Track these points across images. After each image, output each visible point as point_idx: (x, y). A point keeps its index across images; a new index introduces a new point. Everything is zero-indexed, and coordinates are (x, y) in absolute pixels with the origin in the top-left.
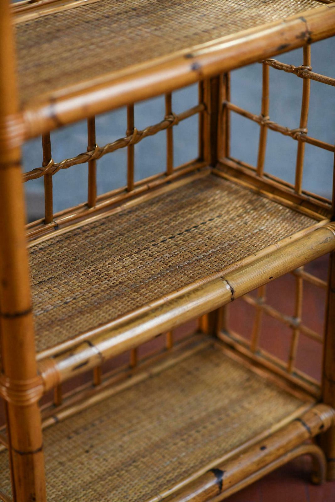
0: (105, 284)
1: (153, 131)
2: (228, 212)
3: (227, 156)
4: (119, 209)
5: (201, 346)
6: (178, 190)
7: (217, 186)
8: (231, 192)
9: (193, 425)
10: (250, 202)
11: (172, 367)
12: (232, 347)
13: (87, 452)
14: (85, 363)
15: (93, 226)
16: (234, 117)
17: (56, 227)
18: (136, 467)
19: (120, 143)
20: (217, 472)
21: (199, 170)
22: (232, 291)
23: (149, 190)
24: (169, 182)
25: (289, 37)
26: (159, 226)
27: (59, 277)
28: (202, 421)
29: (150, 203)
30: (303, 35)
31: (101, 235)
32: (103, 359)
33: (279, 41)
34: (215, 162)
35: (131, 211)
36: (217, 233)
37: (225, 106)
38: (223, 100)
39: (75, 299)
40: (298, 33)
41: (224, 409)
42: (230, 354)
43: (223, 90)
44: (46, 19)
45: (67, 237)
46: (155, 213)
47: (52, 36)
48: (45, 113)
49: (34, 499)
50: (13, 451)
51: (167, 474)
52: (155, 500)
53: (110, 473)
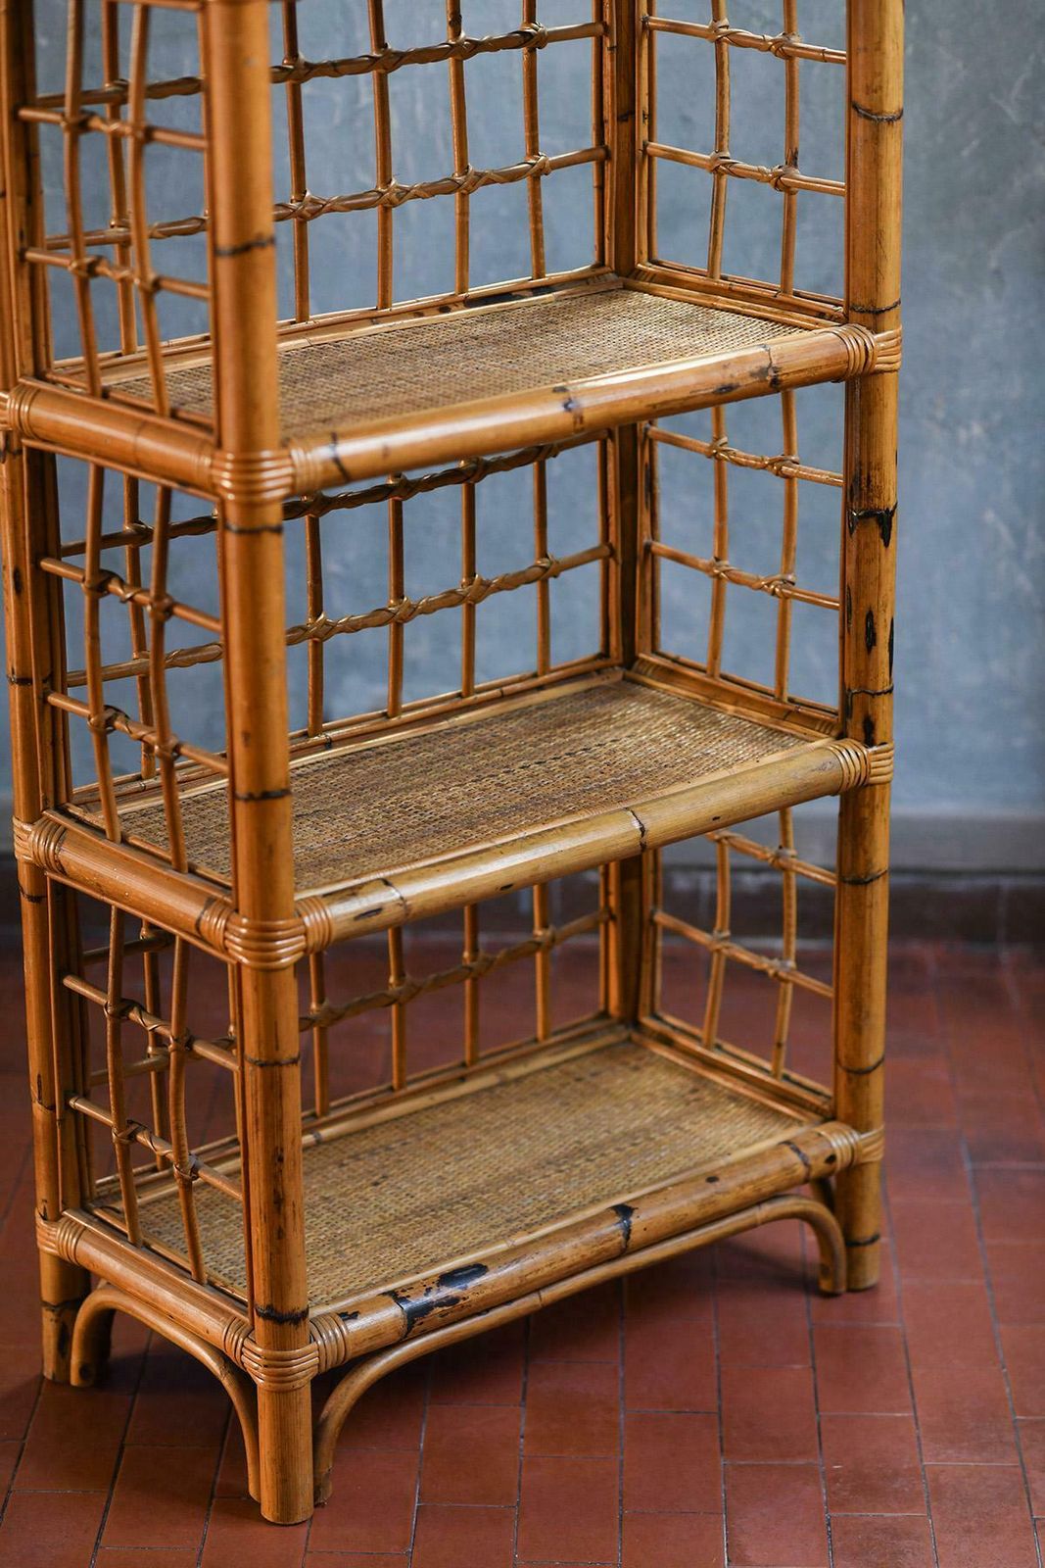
0: (413, 820)
1: (510, 583)
2: (648, 731)
3: (655, 651)
4: (444, 725)
6: (559, 701)
7: (632, 696)
8: (655, 703)
9: (582, 1151)
10: (691, 718)
11: (547, 1069)
14: (378, 911)
15: (395, 747)
16: (667, 570)
17: (329, 744)
18: (469, 1206)
19: (450, 599)
20: (624, 1211)
21: (599, 671)
22: (642, 830)
23: (503, 697)
24: (540, 688)
25: (736, 375)
26: (518, 748)
27: (335, 810)
28: (599, 1146)
29: (506, 717)
30: (763, 372)
31: (410, 759)
32: (408, 909)
33: (718, 378)
34: (630, 659)
35: (466, 728)
36: (624, 758)
37: (648, 548)
38: (645, 538)
39: (361, 835)
40: (754, 367)
41: (646, 1131)
43: (644, 518)
44: (322, 348)
45: (349, 760)
46: (512, 731)
47: (328, 370)
48: (323, 453)
49: (281, 1160)
50: (246, 1064)
51: (526, 1215)
52: (502, 1246)
53: (418, 1212)
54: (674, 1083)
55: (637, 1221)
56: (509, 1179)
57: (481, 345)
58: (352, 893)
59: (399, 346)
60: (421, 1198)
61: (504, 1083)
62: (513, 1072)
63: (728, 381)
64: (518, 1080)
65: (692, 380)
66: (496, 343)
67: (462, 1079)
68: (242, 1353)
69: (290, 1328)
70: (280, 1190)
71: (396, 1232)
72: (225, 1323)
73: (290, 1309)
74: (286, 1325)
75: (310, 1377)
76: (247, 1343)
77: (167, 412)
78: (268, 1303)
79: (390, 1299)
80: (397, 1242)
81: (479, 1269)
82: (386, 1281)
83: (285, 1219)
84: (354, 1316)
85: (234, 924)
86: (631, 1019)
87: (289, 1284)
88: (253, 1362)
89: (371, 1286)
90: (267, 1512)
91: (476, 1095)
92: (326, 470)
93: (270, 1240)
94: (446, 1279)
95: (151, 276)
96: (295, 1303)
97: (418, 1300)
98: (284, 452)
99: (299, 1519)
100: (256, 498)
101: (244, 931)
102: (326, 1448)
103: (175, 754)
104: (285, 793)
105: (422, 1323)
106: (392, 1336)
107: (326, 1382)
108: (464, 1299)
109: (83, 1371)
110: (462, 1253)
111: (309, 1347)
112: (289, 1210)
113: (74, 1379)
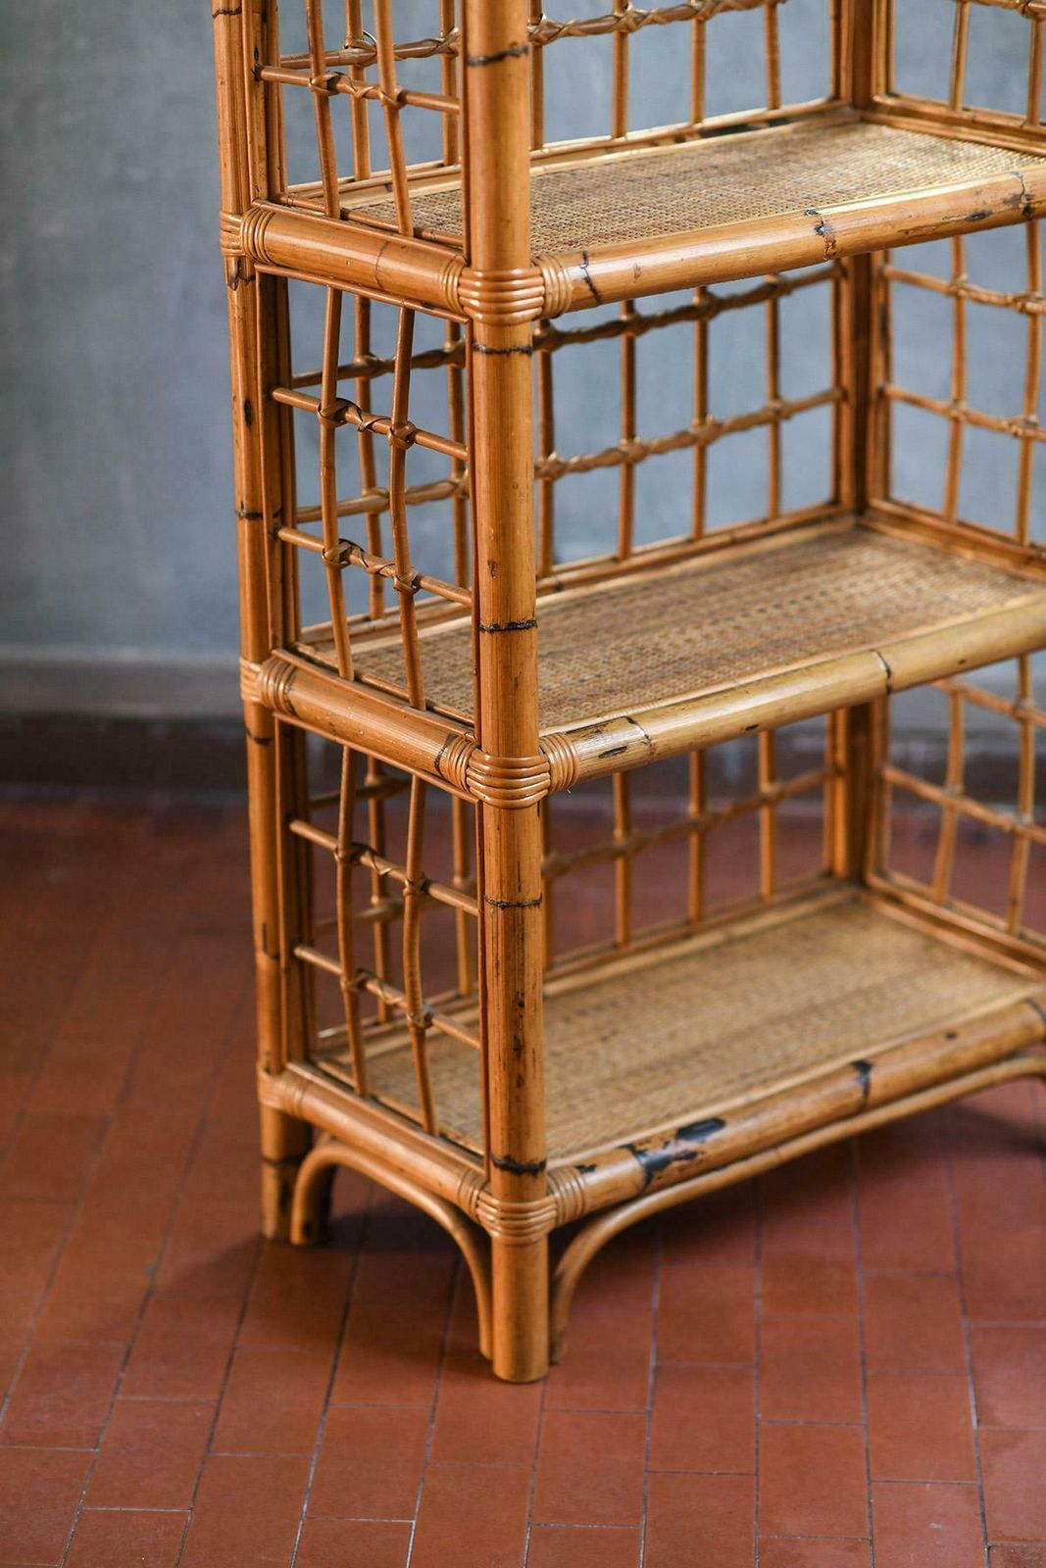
0: (651, 661)
1: (744, 424)
2: (885, 576)
3: (887, 497)
4: (675, 570)
5: (833, 898)
6: (792, 548)
7: (865, 543)
8: (890, 549)
9: (815, 1009)
10: (930, 564)
11: (774, 928)
12: (894, 899)
13: (604, 1039)
14: (623, 749)
15: (627, 591)
16: (901, 414)
17: (559, 588)
18: (703, 1062)
19: (682, 440)
20: (863, 1067)
21: (830, 518)
22: (889, 671)
23: (734, 543)
24: (771, 534)
25: (991, 202)
26: (753, 592)
27: (569, 652)
28: (833, 1004)
29: (738, 563)
30: (1016, 199)
31: (644, 603)
32: (652, 747)
33: (971, 205)
34: (861, 506)
35: (698, 573)
36: (862, 603)
37: (882, 394)
38: (878, 380)
39: (599, 676)
40: (1007, 195)
41: (877, 989)
42: (891, 911)
43: (878, 361)
44: (557, 176)
45: (579, 604)
46: (746, 576)
47: (568, 197)
48: (575, 272)
49: (522, 1005)
50: (487, 906)
51: (760, 1071)
52: (739, 1101)
53: (651, 1068)
54: (907, 942)
55: (877, 1077)
56: (740, 1035)
57: (722, 174)
58: (597, 730)
59: (636, 174)
60: (651, 1054)
61: (731, 941)
62: (741, 929)
63: (981, 208)
64: (745, 938)
65: (944, 207)
66: (737, 172)
67: (687, 936)
68: (477, 1206)
69: (527, 1179)
70: (520, 1036)
71: (628, 1086)
72: (458, 1175)
73: (528, 1161)
74: (524, 1176)
75: (548, 1229)
76: (483, 1196)
77: (412, 233)
78: (506, 1153)
79: (626, 1152)
80: (631, 1097)
81: (716, 1123)
82: (621, 1134)
83: (525, 1066)
84: (592, 1168)
85: (475, 760)
86: (857, 877)
87: (528, 1134)
88: (489, 1215)
89: (606, 1140)
90: (501, 1368)
91: (702, 954)
92: (577, 290)
93: (509, 1088)
94: (684, 1133)
95: (397, 91)
96: (534, 1154)
97: (657, 1153)
98: (536, 270)
99: (534, 1376)
100: (507, 317)
101: (486, 768)
102: (562, 1305)
103: (414, 587)
104: (531, 624)
105: (659, 1178)
106: (628, 1191)
107: (562, 1236)
108: (703, 1153)
109: (307, 1229)
110: (698, 1107)
111: (547, 1200)
112: (529, 1057)
113: (296, 1236)
